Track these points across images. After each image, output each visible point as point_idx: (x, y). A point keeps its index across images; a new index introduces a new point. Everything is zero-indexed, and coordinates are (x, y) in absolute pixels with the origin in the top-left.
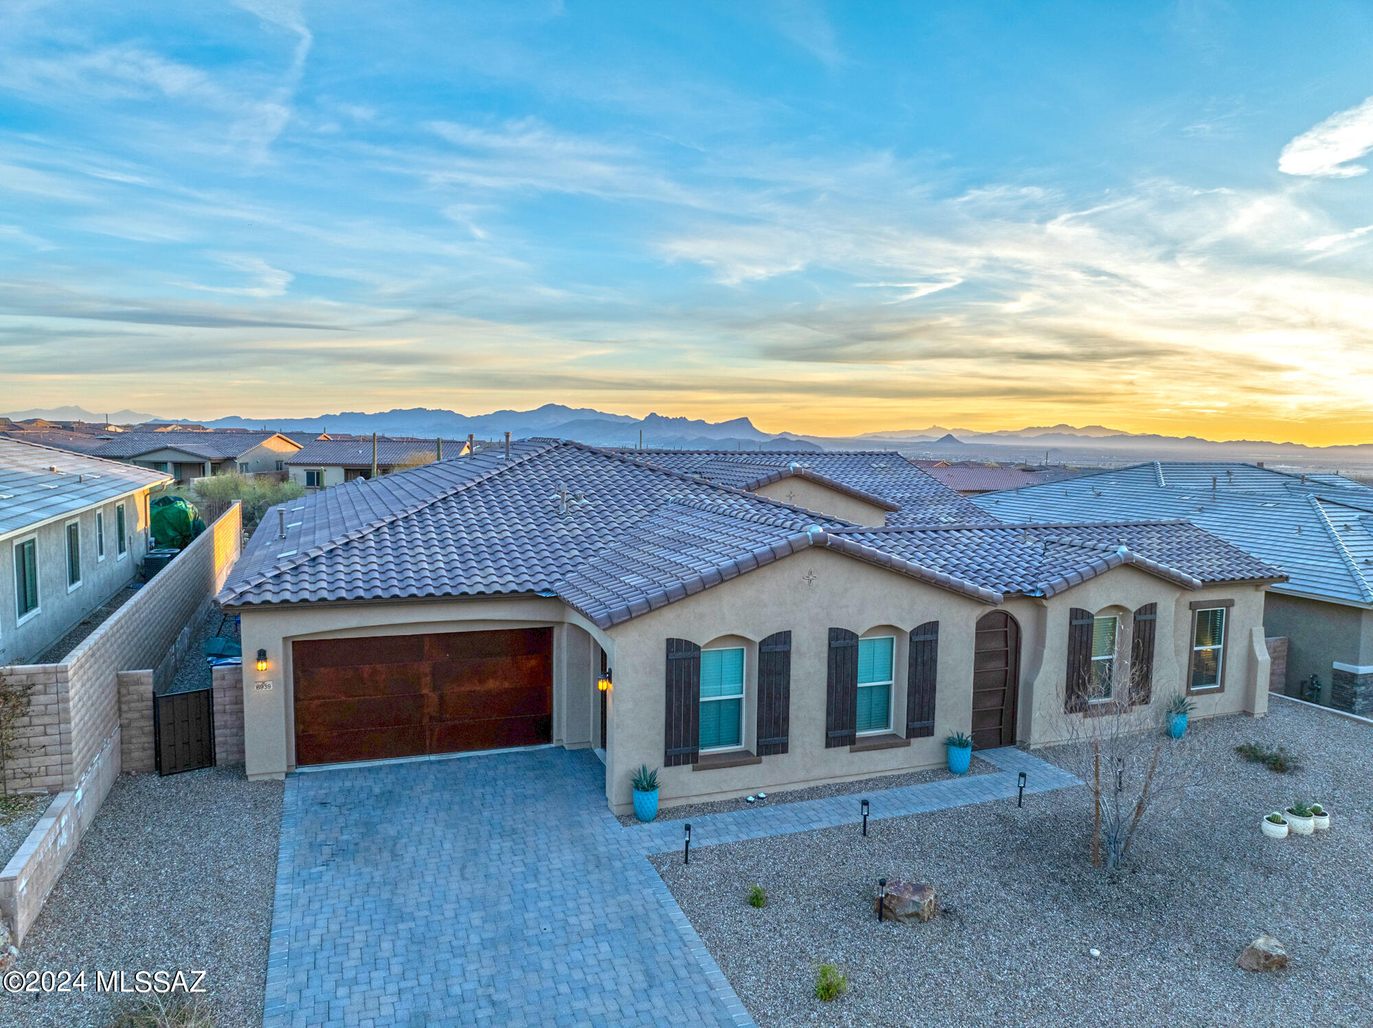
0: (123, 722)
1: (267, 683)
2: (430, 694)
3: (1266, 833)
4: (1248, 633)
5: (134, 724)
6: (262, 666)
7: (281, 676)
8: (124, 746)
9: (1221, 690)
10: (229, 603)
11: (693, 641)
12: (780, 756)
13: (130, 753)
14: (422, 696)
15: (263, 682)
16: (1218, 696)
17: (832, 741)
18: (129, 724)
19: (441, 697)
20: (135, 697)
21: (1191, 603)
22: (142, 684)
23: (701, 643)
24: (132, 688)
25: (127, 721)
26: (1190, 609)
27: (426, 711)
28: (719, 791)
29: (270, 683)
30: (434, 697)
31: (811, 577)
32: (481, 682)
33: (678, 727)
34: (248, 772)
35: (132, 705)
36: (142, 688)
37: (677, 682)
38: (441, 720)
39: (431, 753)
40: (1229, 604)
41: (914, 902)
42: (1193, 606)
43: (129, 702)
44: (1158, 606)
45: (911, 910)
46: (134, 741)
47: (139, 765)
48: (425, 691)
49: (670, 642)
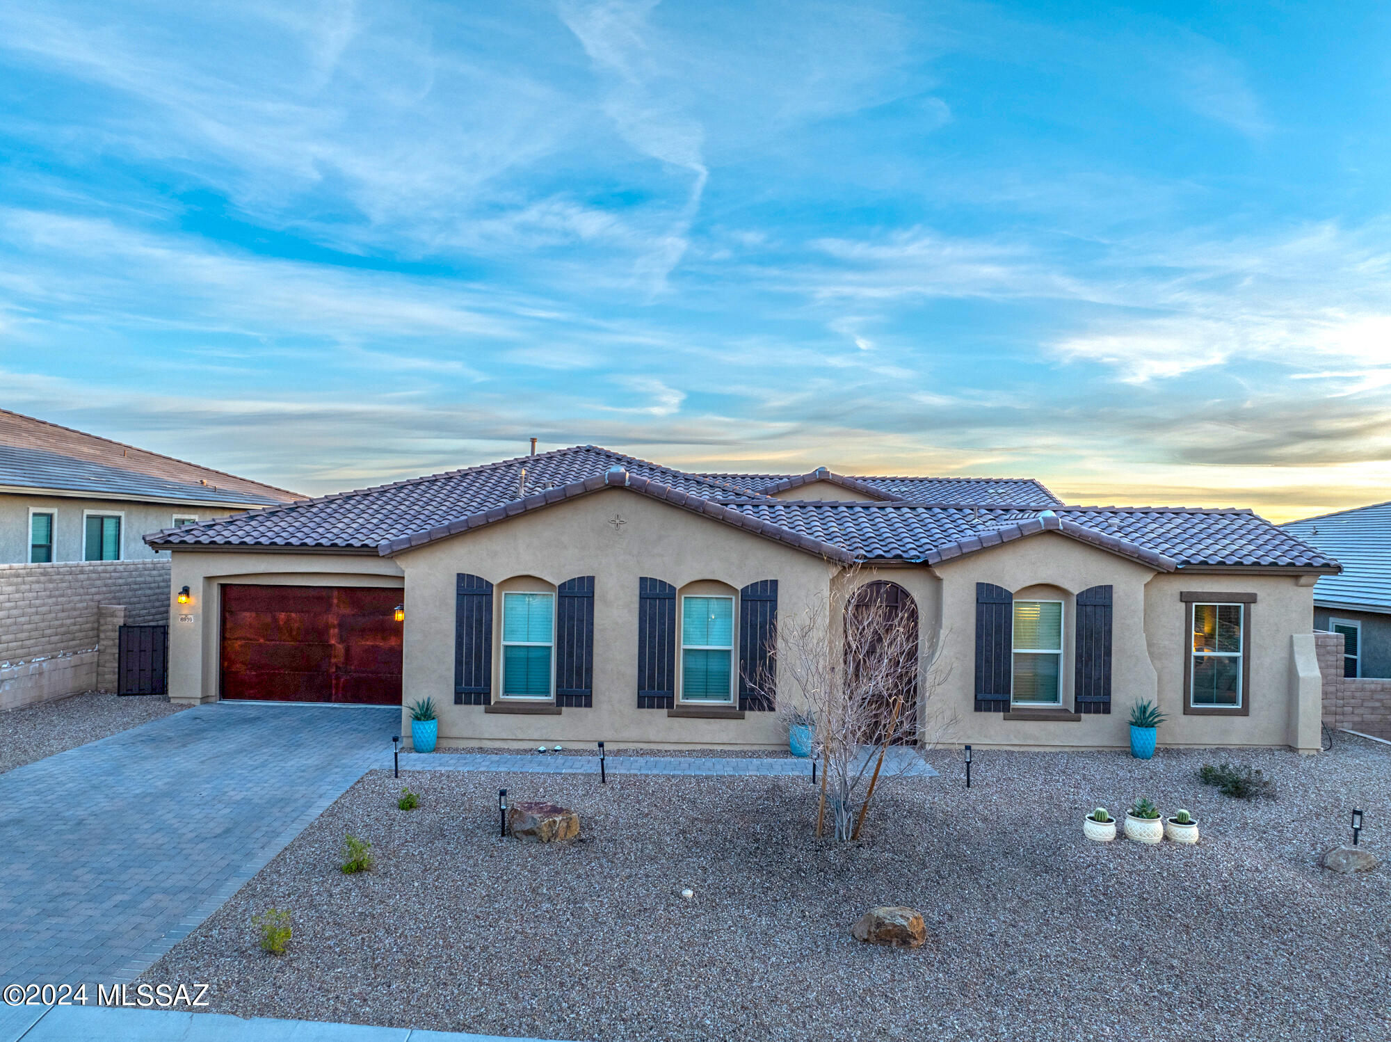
0: (101, 648)
1: (189, 616)
2: (337, 645)
3: (1089, 835)
4: (1286, 640)
5: (109, 651)
6: (183, 599)
7: (200, 611)
8: (100, 668)
9: (1245, 712)
10: (156, 540)
11: (485, 578)
12: (583, 710)
13: (104, 675)
14: (331, 646)
15: (186, 615)
16: (1238, 720)
17: (644, 701)
18: (104, 651)
19: (348, 650)
20: (110, 627)
21: (1181, 593)
22: (116, 616)
23: (495, 581)
24: (109, 619)
25: (103, 647)
26: (1181, 601)
27: (333, 660)
28: (514, 738)
29: (192, 616)
30: (340, 648)
31: (618, 521)
32: (383, 639)
33: (468, 664)
34: (170, 695)
35: (108, 634)
36: (115, 620)
37: (467, 618)
38: (347, 672)
39: (335, 701)
40: (1251, 599)
41: (533, 818)
42: (1186, 598)
43: (105, 631)
44: (1114, 590)
45: (527, 827)
46: (107, 665)
47: (109, 686)
48: (333, 642)
49: (460, 577)
